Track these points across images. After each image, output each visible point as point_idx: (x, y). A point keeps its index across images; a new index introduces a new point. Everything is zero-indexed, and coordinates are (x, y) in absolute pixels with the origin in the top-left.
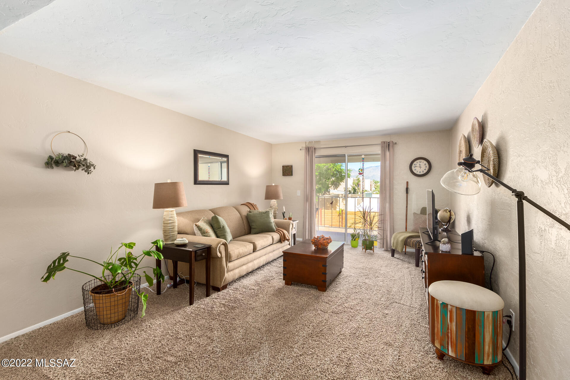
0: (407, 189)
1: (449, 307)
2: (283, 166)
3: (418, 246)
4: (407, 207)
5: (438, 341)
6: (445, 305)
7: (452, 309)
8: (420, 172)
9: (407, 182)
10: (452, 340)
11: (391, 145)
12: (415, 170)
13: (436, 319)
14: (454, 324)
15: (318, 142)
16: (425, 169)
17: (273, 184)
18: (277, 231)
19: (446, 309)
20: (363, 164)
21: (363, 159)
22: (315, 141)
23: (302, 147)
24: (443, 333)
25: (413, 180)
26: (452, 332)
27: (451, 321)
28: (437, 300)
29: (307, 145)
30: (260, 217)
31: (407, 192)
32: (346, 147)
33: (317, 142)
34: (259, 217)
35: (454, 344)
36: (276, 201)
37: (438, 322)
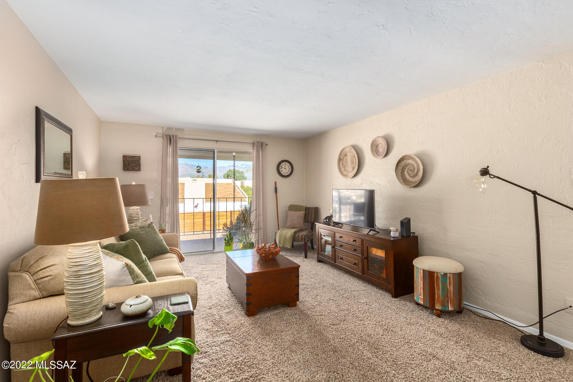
0: (276, 188)
1: (448, 275)
2: (124, 157)
3: (307, 239)
4: (277, 205)
5: (439, 304)
6: (445, 275)
7: (450, 276)
8: (285, 173)
9: (276, 182)
10: (451, 298)
11: (264, 145)
12: (282, 171)
13: (436, 288)
14: (452, 286)
15: (182, 130)
16: (289, 171)
17: (134, 183)
18: (172, 251)
19: (445, 277)
20: (234, 162)
21: (234, 156)
22: (176, 129)
23: (157, 133)
24: (444, 296)
25: (280, 179)
26: (451, 293)
27: (450, 285)
28: (437, 273)
29: (164, 131)
30: (146, 233)
31: (276, 192)
32: (217, 141)
33: (179, 129)
34: (144, 234)
35: (452, 301)
36: (139, 208)
37: (438, 289)
